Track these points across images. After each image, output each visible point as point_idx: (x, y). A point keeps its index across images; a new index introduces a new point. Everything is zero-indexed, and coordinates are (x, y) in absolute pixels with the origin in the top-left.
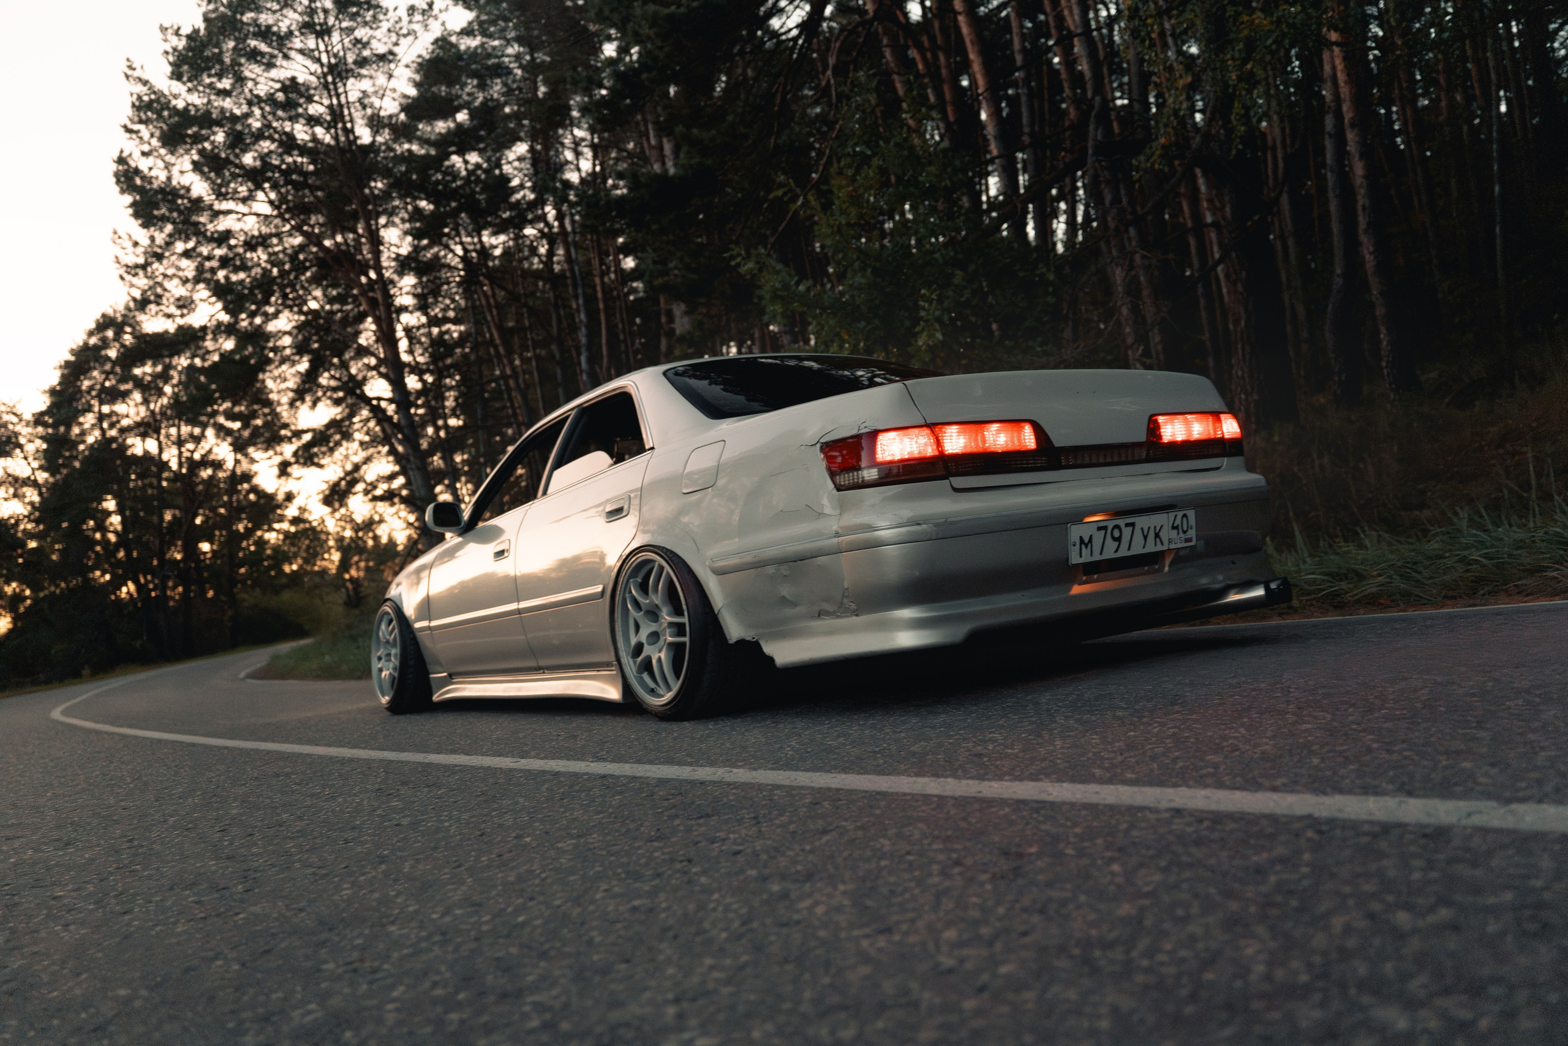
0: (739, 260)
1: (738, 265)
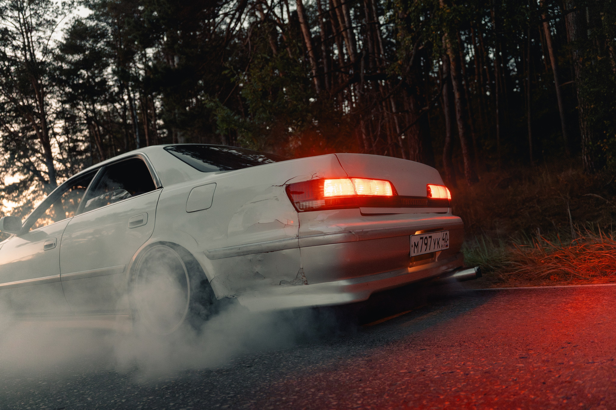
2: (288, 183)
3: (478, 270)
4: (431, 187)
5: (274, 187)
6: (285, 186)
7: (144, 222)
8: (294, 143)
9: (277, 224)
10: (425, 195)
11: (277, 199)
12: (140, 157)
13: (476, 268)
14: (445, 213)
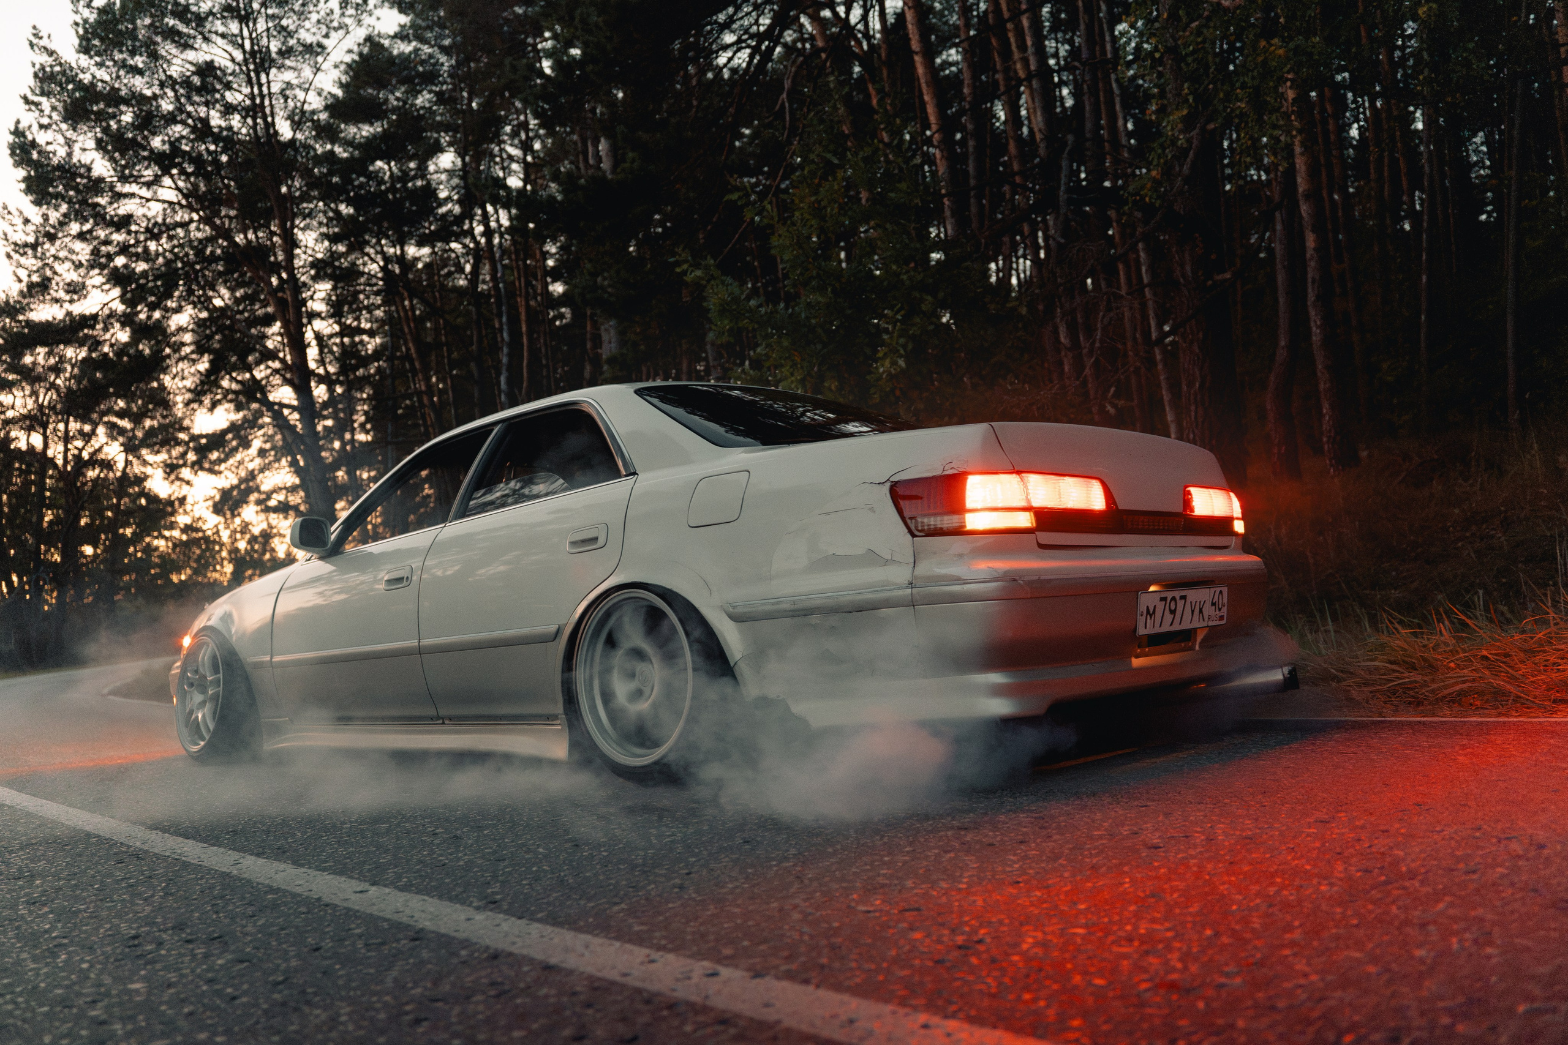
0: (685, 267)
1: (685, 273)
2: (895, 479)
3: (1290, 672)
4: (1192, 490)
5: (866, 485)
6: (888, 485)
7: (601, 542)
8: (887, 363)
9: (872, 558)
10: (1178, 508)
11: (872, 510)
12: (585, 408)
13: (1286, 670)
14: (1226, 547)
